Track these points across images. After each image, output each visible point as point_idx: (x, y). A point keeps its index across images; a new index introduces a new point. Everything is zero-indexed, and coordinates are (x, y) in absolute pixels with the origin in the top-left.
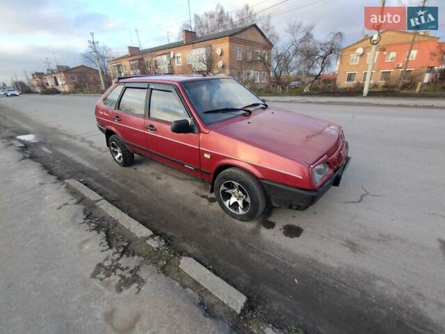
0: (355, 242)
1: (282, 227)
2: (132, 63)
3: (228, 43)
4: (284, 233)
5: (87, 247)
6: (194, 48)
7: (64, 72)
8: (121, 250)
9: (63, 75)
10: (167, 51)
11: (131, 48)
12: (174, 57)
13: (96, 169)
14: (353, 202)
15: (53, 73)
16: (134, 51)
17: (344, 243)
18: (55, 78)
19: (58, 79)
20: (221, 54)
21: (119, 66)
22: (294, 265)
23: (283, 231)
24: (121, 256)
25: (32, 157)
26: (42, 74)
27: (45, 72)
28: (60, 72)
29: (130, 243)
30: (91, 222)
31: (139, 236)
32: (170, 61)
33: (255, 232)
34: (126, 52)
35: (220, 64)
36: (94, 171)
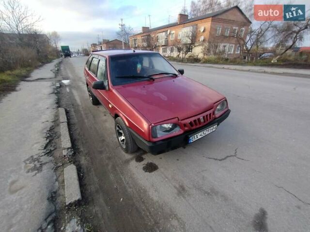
0: (186, 188)
1: (146, 163)
2: (143, 37)
3: (210, 22)
4: (143, 167)
5: (35, 146)
6: (184, 27)
7: (106, 43)
8: (48, 152)
9: (105, 45)
10: (166, 29)
11: (144, 28)
12: (170, 34)
13: (80, 104)
14: (216, 159)
15: (100, 44)
16: (146, 30)
17: (177, 186)
18: (101, 47)
19: (103, 47)
20: (204, 31)
21: (135, 40)
22: (130, 190)
23: (144, 166)
24: (45, 155)
25: (57, 93)
26: (96, 44)
27: (97, 44)
28: (104, 43)
29: (56, 149)
30: (48, 133)
31: (62, 146)
32: (167, 36)
33: (127, 162)
34: (140, 31)
35: (202, 38)
36: (78, 105)
